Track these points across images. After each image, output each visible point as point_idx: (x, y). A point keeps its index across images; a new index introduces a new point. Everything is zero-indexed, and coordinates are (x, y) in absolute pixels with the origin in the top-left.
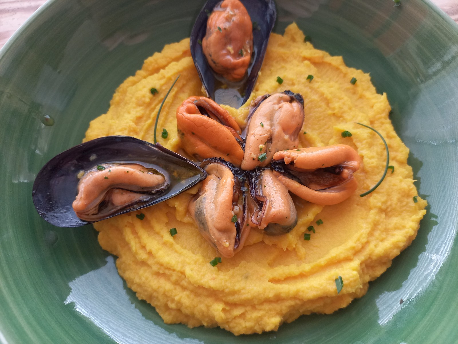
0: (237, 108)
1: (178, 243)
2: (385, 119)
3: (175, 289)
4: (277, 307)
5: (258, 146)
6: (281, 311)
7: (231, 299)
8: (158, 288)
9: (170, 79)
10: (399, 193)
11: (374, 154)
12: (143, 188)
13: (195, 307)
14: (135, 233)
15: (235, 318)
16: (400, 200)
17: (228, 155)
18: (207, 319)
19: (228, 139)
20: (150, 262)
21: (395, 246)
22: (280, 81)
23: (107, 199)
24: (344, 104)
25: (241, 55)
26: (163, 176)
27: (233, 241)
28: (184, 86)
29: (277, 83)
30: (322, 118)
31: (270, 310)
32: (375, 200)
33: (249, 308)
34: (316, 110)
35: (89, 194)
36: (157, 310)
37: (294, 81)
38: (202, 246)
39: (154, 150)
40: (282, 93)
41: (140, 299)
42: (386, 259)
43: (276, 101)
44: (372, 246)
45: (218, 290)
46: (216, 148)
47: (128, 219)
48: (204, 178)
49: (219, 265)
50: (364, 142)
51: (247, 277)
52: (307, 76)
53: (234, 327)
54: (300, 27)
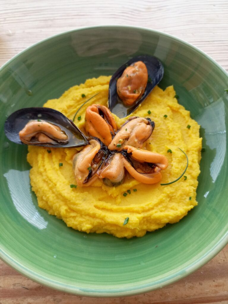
0: (120, 118)
1: (60, 171)
2: (196, 151)
3: (49, 191)
4: (92, 220)
5: (119, 139)
6: (93, 223)
7: (72, 206)
8: (42, 187)
9: (94, 93)
10: (183, 192)
11: (180, 167)
12: (55, 138)
13: (54, 203)
14: (43, 158)
15: (70, 217)
16: (181, 195)
17: (104, 139)
18: (57, 212)
19: (106, 130)
20: (44, 174)
21: (167, 217)
22: (149, 113)
23: (37, 136)
24: (177, 136)
25: (134, 92)
26: (67, 136)
27: (84, 179)
28: (100, 99)
29: (147, 113)
30: (163, 139)
31: (88, 220)
32: (168, 190)
33: (79, 215)
34: (162, 134)
35: (28, 130)
36: (38, 199)
37: (157, 116)
38: (72, 177)
39: (68, 123)
40: (145, 118)
41: (33, 190)
42: (159, 221)
43: (140, 121)
44: (153, 211)
45: (67, 199)
46: (99, 133)
47: (42, 150)
48: (85, 144)
49: (74, 188)
50: (177, 159)
51: (84, 200)
52: (164, 115)
53: (68, 222)
54: (175, 89)
